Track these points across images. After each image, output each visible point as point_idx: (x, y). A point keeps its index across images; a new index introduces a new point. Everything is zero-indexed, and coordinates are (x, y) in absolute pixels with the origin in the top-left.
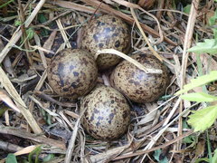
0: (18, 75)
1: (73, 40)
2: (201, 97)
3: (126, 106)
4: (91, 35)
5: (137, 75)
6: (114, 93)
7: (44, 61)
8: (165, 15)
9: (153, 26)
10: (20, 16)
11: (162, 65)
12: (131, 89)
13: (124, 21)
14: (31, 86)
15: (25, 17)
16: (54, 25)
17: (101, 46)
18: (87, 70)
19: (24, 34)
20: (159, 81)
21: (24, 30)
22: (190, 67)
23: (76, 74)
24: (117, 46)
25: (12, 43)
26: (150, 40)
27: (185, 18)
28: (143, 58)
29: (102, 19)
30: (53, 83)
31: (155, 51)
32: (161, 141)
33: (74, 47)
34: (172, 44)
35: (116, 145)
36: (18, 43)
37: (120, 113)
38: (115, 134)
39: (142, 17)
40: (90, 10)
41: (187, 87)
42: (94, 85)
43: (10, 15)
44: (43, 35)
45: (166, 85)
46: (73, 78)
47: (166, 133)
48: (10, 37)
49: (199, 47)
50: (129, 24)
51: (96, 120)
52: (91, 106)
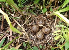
0: (26, 28)
1: (35, 23)
3: (44, 35)
4: (38, 22)
5: (46, 30)
6: (42, 32)
7: (30, 26)
8: (51, 20)
9: (49, 21)
10: (26, 19)
11: (50, 28)
12: (45, 32)
13: (44, 20)
14: (28, 30)
16: (32, 20)
17: (40, 24)
18: (38, 28)
20: (50, 31)
21: (27, 21)
22: (55, 29)
23: (36, 29)
25: (25, 23)
26: (48, 24)
27: (55, 21)
28: (47, 27)
29: (40, 20)
30: (32, 30)
31: (49, 26)
32: (49, 41)
33: (35, 24)
34: (52, 25)
35: (42, 41)
36: (26, 23)
37: (43, 36)
38: (42, 39)
39: (47, 20)
40: (39, 18)
42: (39, 31)
43: (25, 18)
44: (30, 22)
45: (51, 32)
49: (57, 26)
52: (38, 34)
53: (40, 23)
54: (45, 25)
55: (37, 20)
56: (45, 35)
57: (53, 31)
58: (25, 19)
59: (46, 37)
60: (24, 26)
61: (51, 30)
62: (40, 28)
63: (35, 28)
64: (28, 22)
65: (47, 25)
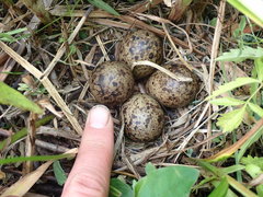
0: (64, 86)
1: (111, 54)
2: (228, 101)
3: (160, 111)
4: (127, 48)
5: (171, 83)
6: (150, 100)
7: (86, 73)
8: (193, 29)
9: (183, 38)
10: (63, 34)
11: (192, 74)
12: (165, 96)
13: (157, 35)
14: (75, 95)
15: (69, 35)
16: (94, 40)
17: (136, 58)
18: (125, 80)
19: (68, 50)
20: (190, 88)
21: (68, 46)
22: (217, 75)
23: (115, 84)
24: (151, 57)
25: (57, 58)
26: (180, 51)
27: (212, 30)
28: (174, 68)
29: (137, 34)
30: (95, 92)
31: (185, 61)
32: (192, 142)
33: (112, 60)
34: (200, 54)
35: (152, 146)
36: (62, 58)
37: (155, 117)
38: (151, 136)
39: (173, 31)
40: (125, 26)
41: (216, 93)
42: (132, 93)
43: (54, 33)
44: (84, 50)
45: (196, 92)
46: (112, 88)
47: (197, 135)
48: (55, 53)
49: (225, 56)
50: (161, 38)
51: (134, 125)
52: (129, 112)
53: (138, 53)
54: (161, 62)
55: (117, 34)
56: (168, 110)
57: (209, 90)
58: (57, 39)
59: (176, 125)
60: (54, 76)
61: (199, 81)
62: (141, 78)
63: (112, 77)
64: (74, 49)
65: (174, 60)
